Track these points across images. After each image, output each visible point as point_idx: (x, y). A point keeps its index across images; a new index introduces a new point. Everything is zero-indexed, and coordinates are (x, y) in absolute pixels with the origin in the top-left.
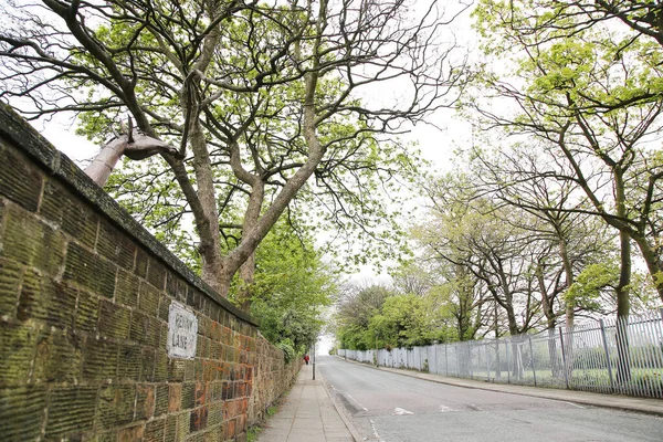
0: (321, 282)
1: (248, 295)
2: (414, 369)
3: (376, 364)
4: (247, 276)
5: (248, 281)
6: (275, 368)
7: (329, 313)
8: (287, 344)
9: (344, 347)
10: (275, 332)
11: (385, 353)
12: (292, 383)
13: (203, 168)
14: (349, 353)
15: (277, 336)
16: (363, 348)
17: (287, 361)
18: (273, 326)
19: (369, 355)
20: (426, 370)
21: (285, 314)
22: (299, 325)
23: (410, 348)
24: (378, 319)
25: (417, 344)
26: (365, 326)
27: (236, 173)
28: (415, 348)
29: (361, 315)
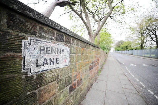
0: (112, 40)
1: (99, 42)
2: (129, 54)
3: (121, 53)
4: (98, 39)
5: (99, 40)
6: (104, 55)
7: (113, 45)
8: (106, 51)
9: (115, 50)
10: (104, 49)
11: (123, 51)
12: (107, 57)
13: (87, 18)
14: (116, 51)
15: (105, 49)
16: (119, 50)
17: (106, 53)
18: (104, 48)
19: (120, 51)
20: (132, 54)
21: (106, 46)
22: (108, 47)
23: (129, 50)
24: (122, 46)
25: (130, 50)
26: (119, 47)
27: (95, 20)
28: (130, 51)
29: (119, 45)
